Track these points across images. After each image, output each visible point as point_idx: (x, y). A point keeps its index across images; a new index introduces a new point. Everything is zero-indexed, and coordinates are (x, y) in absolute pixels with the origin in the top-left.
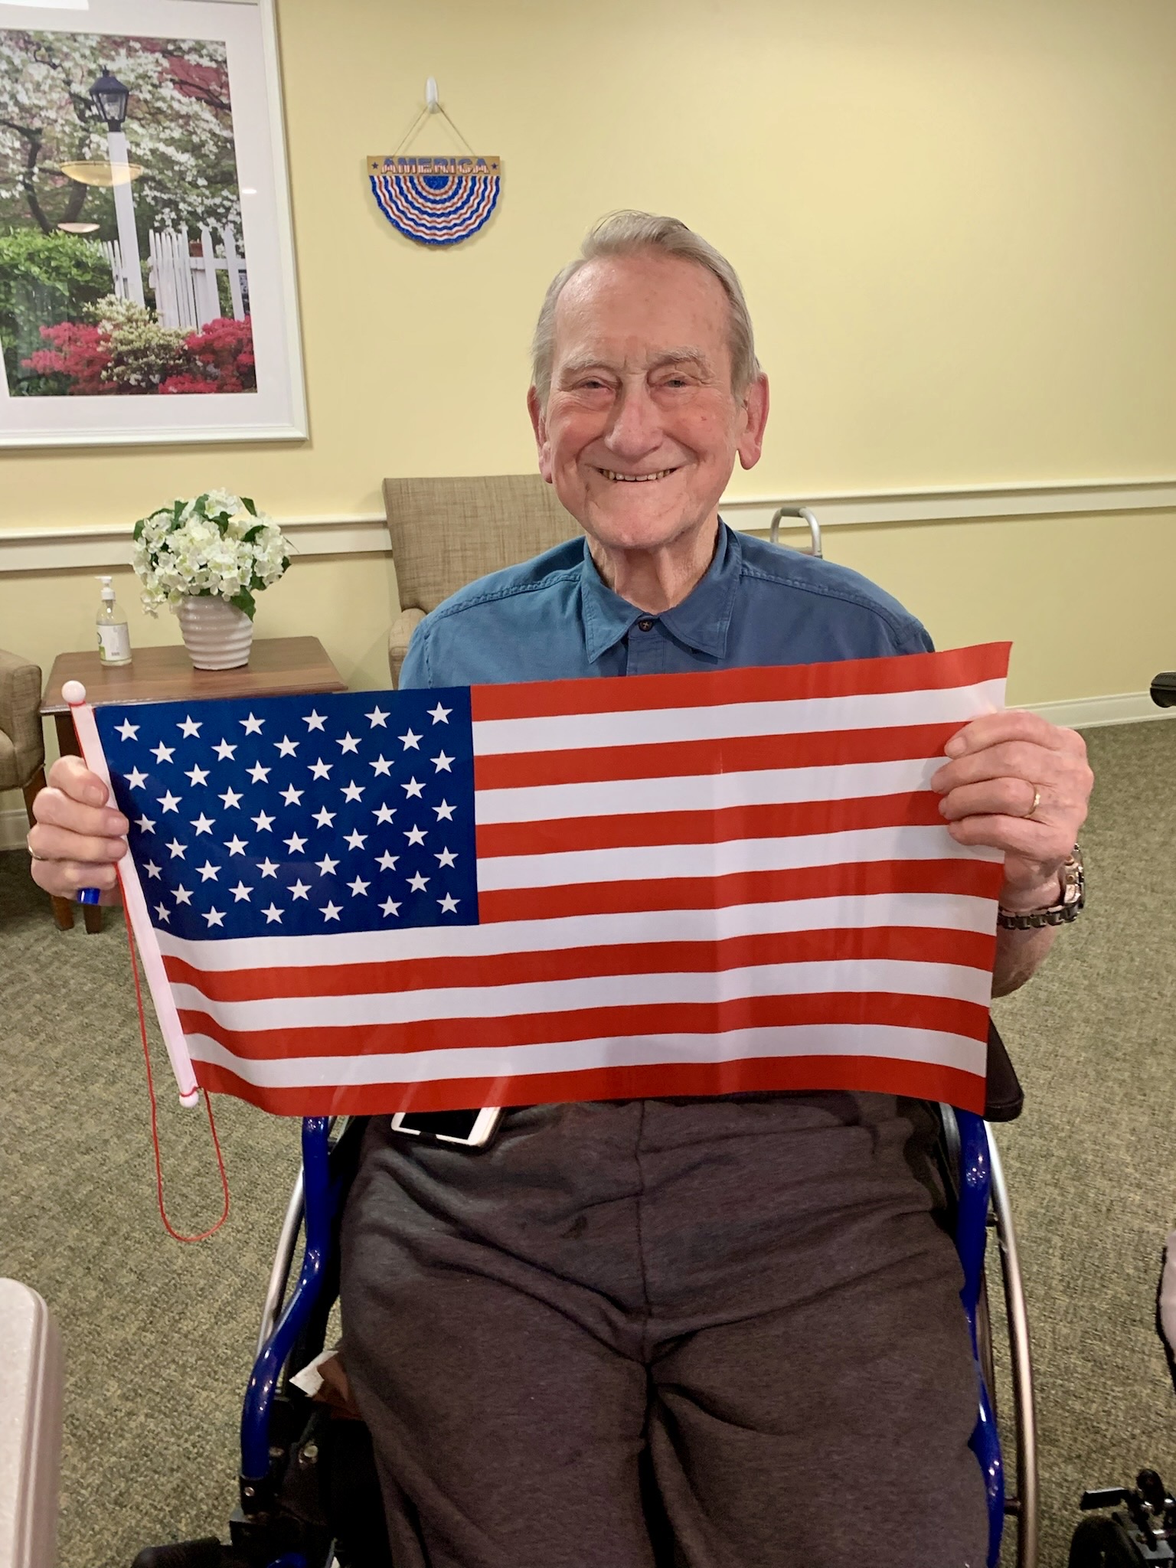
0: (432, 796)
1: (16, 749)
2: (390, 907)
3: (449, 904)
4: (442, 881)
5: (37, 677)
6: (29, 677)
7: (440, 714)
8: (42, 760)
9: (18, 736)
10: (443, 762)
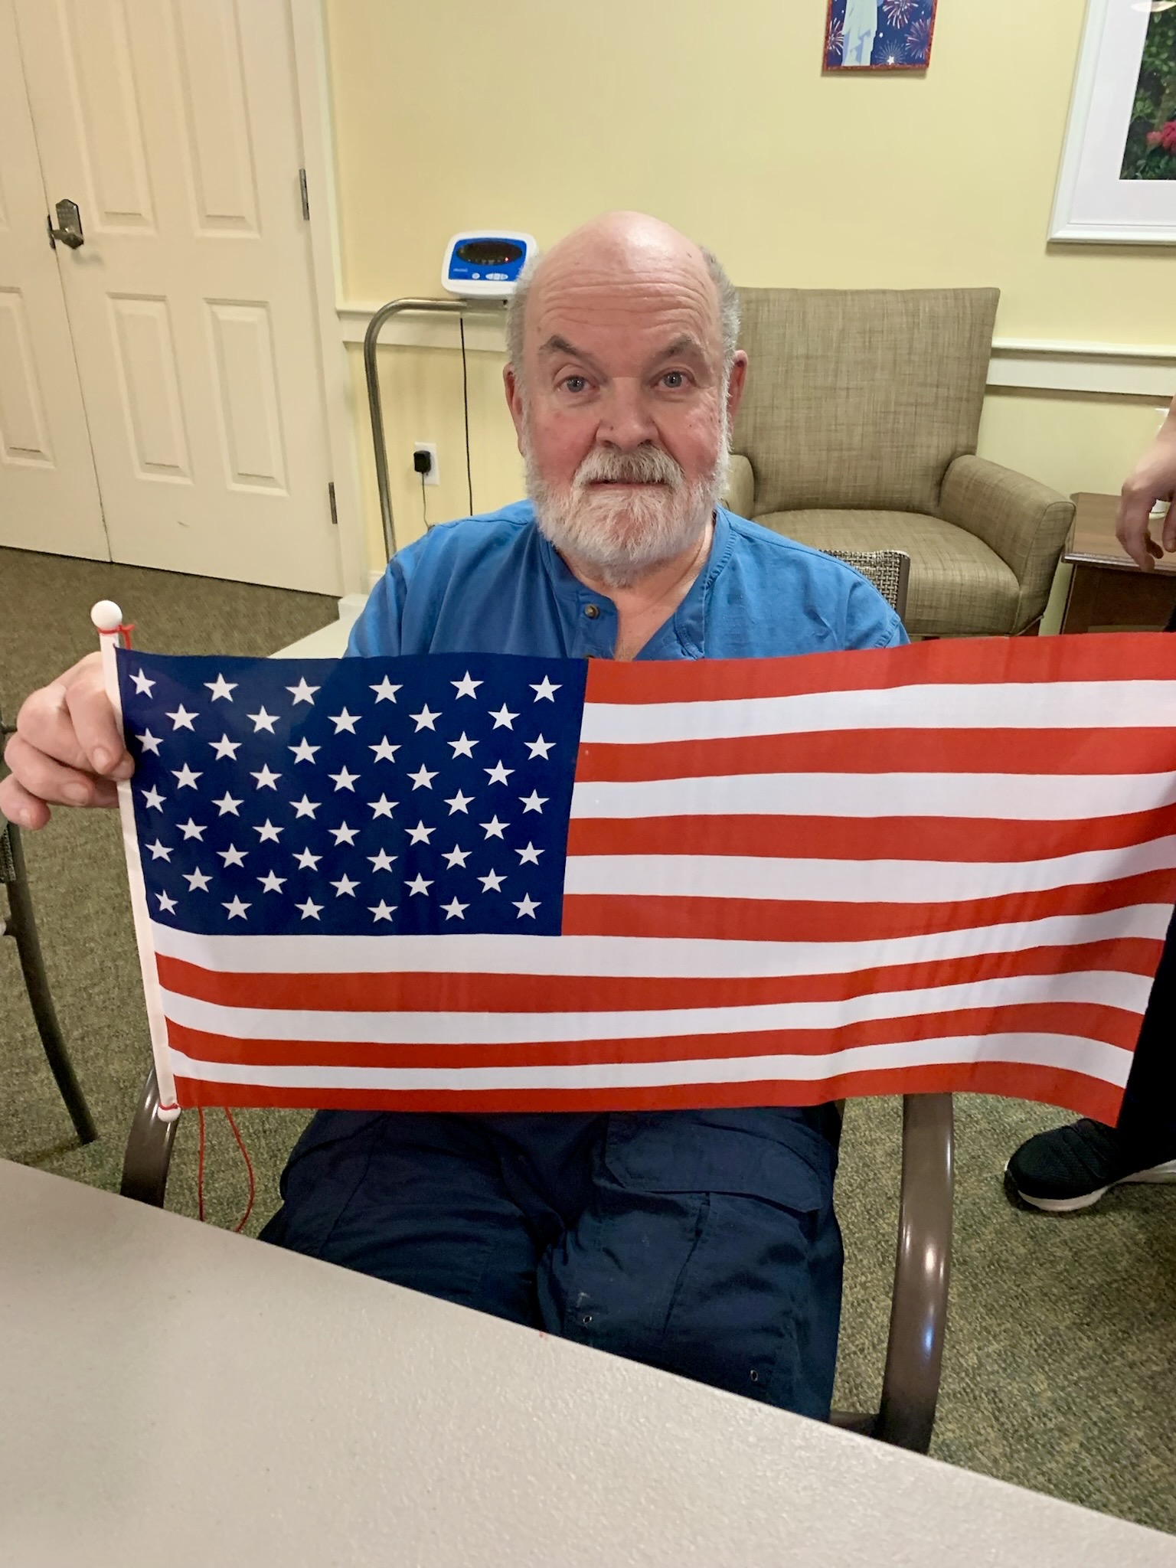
0: (520, 785)
1: (1021, 593)
2: (455, 909)
3: (527, 907)
4: (520, 880)
5: (1070, 516)
6: (1061, 516)
7: (545, 690)
8: (1041, 613)
9: (1027, 579)
10: (540, 748)
